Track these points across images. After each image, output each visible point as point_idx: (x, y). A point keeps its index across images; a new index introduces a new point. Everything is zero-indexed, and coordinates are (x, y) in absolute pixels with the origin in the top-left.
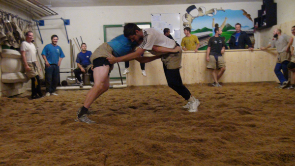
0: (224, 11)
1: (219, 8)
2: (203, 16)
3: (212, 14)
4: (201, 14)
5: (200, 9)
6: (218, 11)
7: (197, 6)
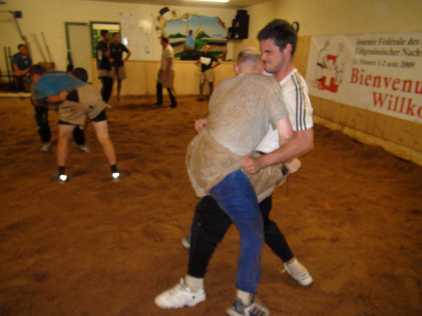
0: (199, 17)
1: (193, 13)
2: (177, 20)
3: (186, 18)
4: (175, 18)
5: (174, 13)
6: (193, 16)
7: (171, 8)
